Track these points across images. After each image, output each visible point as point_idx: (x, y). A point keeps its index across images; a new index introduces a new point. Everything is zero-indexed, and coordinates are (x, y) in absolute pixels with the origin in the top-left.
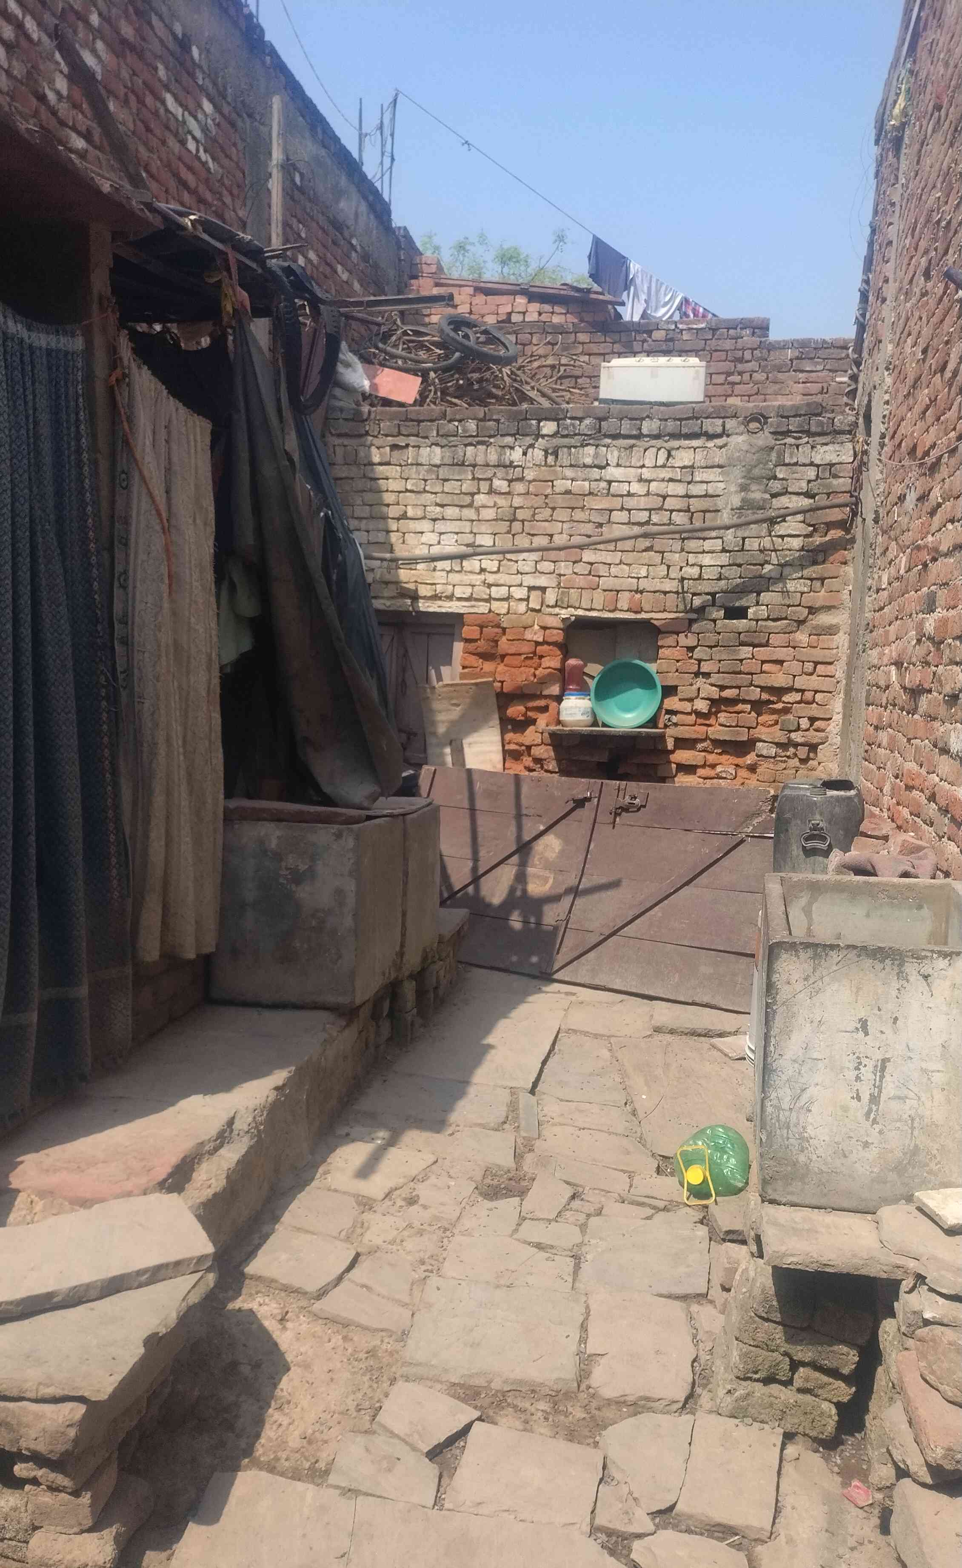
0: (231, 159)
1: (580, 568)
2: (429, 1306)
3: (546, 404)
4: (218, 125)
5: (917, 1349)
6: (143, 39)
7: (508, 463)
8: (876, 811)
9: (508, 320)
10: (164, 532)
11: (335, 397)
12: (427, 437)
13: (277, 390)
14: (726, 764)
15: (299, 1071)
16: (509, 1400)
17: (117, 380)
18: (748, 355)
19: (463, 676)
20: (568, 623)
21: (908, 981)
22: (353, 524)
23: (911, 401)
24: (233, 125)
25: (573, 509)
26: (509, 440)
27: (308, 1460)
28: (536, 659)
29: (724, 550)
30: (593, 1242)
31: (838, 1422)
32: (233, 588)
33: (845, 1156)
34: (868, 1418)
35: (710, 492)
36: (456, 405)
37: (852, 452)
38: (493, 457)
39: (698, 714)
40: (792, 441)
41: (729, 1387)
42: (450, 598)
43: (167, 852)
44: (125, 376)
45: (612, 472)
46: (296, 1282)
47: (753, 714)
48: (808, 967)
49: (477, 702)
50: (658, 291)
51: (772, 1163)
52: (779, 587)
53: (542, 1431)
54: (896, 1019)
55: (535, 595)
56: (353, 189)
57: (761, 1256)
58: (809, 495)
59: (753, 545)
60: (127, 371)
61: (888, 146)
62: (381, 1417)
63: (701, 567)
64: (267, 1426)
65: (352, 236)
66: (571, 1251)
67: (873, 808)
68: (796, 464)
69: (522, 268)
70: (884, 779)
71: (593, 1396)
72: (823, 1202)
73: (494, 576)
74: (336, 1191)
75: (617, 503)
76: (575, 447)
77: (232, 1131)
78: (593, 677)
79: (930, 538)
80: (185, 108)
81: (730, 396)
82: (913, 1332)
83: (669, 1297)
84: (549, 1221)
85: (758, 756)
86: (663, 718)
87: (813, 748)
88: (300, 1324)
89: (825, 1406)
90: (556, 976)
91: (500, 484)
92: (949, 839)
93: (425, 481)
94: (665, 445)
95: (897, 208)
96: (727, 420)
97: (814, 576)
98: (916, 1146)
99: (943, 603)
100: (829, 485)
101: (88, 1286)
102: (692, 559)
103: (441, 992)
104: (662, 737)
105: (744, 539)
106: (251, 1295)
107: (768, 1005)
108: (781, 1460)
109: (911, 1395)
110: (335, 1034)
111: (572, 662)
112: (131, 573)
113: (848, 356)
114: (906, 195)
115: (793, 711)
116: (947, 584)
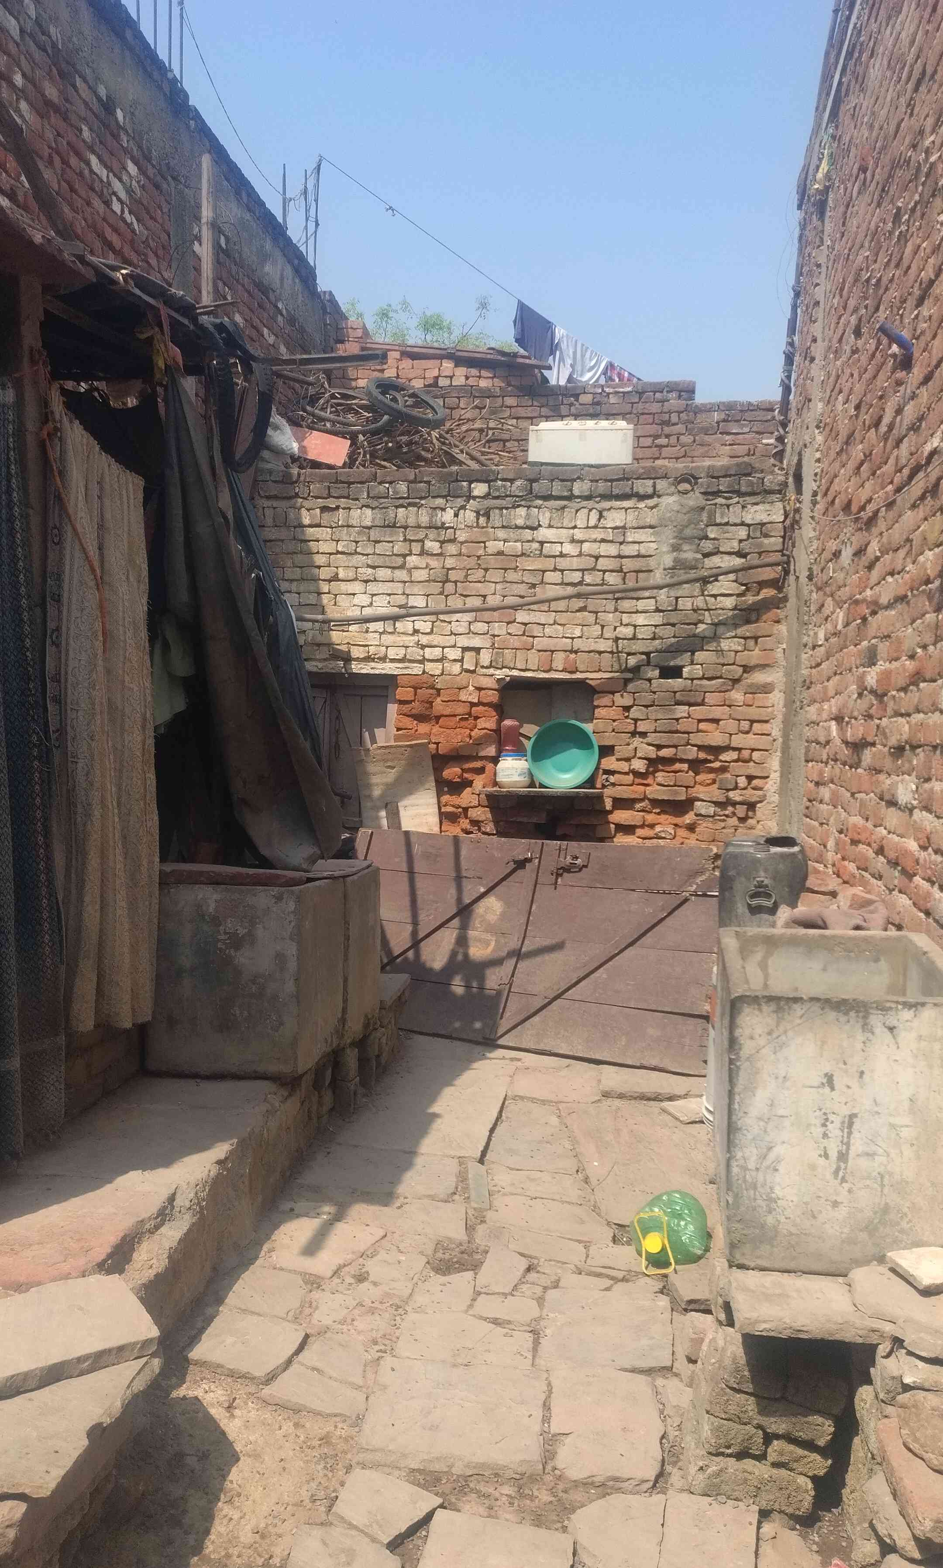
0: (156, 221)
1: (514, 629)
2: (385, 1387)
3: (474, 465)
4: (143, 187)
5: (899, 1416)
6: (67, 100)
7: (439, 524)
8: (821, 867)
9: (435, 384)
10: (98, 589)
11: (263, 460)
12: (357, 499)
13: (210, 448)
14: (665, 824)
15: (242, 1143)
16: (472, 1485)
17: (49, 434)
18: (674, 418)
19: (397, 738)
20: (503, 683)
21: (873, 1033)
22: (284, 586)
23: (844, 457)
24: (157, 187)
25: (506, 569)
26: (440, 502)
27: (260, 1556)
28: (471, 720)
29: (657, 610)
30: (551, 1315)
31: (815, 1497)
32: (166, 647)
33: (814, 1217)
34: (845, 1492)
35: (643, 552)
36: (385, 467)
37: (782, 512)
38: (424, 518)
39: (636, 774)
40: (723, 501)
41: (701, 1464)
42: (383, 659)
43: (101, 916)
44: (56, 429)
45: (544, 533)
46: (244, 1367)
47: (691, 773)
48: (771, 1020)
49: (413, 764)
50: (583, 356)
51: (738, 1226)
52: (713, 646)
53: (508, 1516)
54: (862, 1073)
55: (468, 655)
56: (278, 254)
57: (731, 1323)
58: (740, 554)
59: (686, 604)
60: (58, 425)
61: (812, 210)
62: (339, 1508)
63: (635, 626)
64: (217, 1522)
65: (277, 300)
66: (529, 1325)
67: (817, 865)
68: (727, 524)
69: (446, 335)
70: (827, 834)
71: (560, 1478)
72: (792, 1265)
73: (427, 637)
74: (282, 1269)
75: (549, 563)
76: (507, 508)
77: (173, 1207)
78: (529, 738)
79: (868, 592)
80: (109, 169)
81: (658, 458)
82: (894, 1398)
83: (633, 1371)
84: (505, 1295)
85: (696, 815)
86: (601, 779)
87: (752, 806)
88: (248, 1412)
89: (802, 1480)
90: (501, 1042)
91: (432, 546)
92: (900, 892)
93: (357, 542)
94: (597, 506)
95: (824, 269)
96: (658, 481)
97: (748, 634)
98: (887, 1204)
99: (885, 656)
100: (761, 545)
101: (26, 1376)
102: (626, 618)
103: (384, 1059)
104: (600, 798)
105: (677, 598)
106: (195, 1382)
107: (731, 1062)
108: (758, 1539)
109: (894, 1464)
110: (277, 1105)
111: (508, 723)
112: (64, 629)
113: (774, 418)
114: (832, 257)
115: (730, 769)
116: (889, 636)
